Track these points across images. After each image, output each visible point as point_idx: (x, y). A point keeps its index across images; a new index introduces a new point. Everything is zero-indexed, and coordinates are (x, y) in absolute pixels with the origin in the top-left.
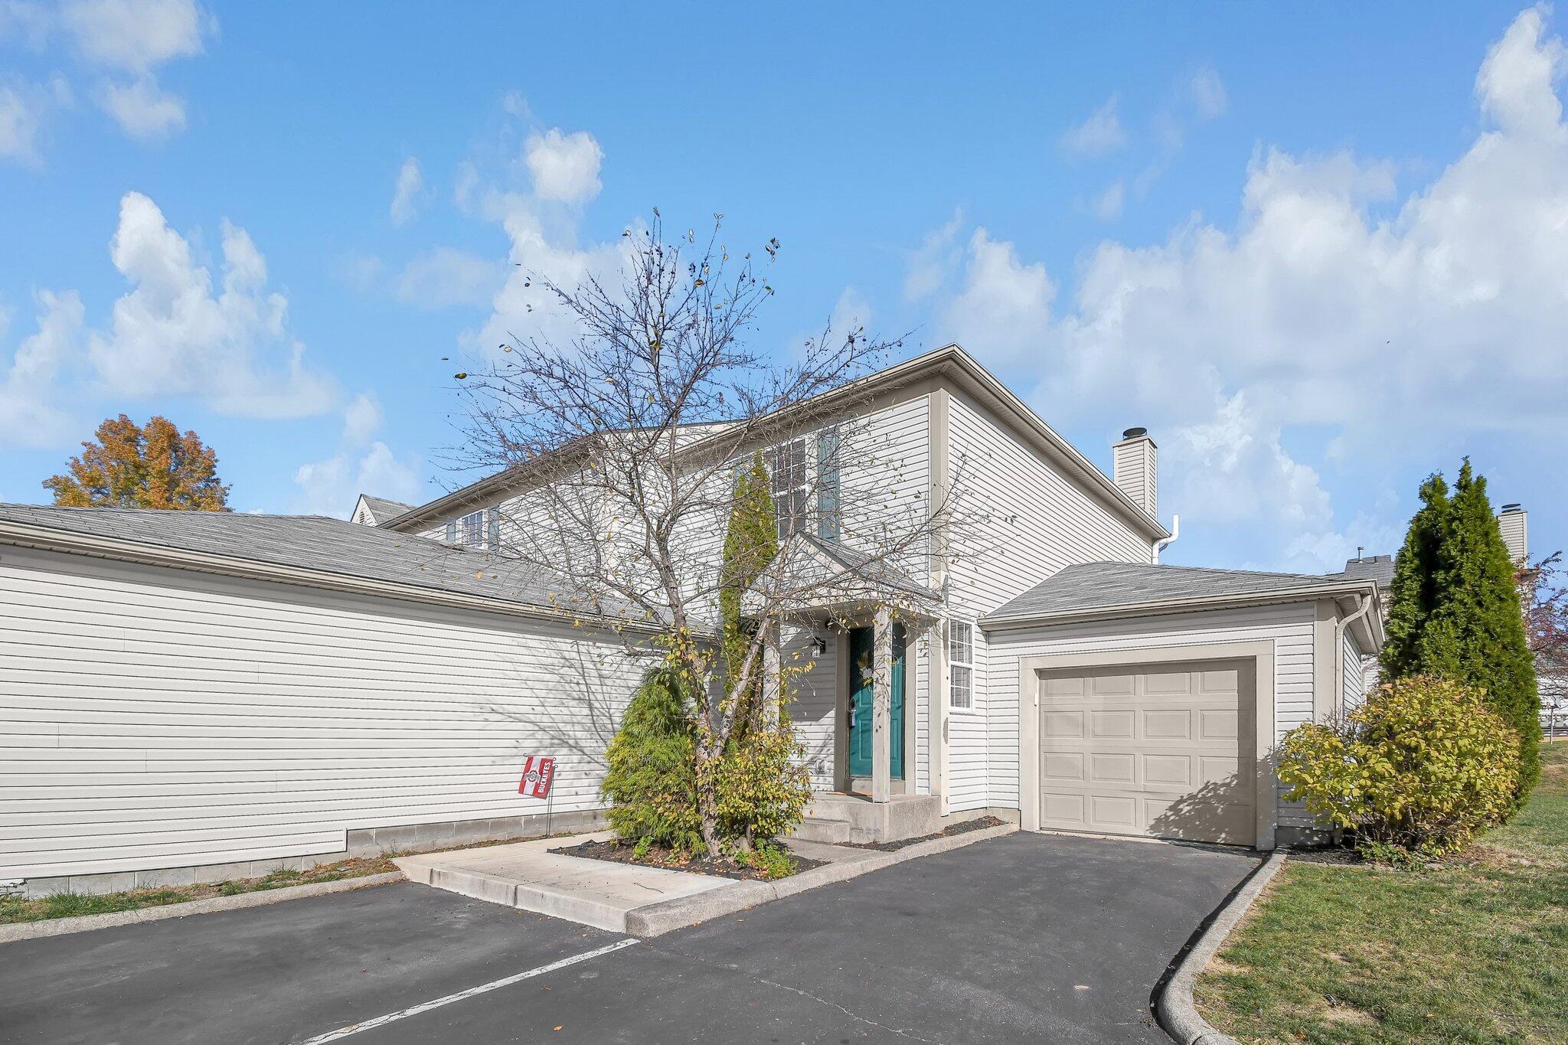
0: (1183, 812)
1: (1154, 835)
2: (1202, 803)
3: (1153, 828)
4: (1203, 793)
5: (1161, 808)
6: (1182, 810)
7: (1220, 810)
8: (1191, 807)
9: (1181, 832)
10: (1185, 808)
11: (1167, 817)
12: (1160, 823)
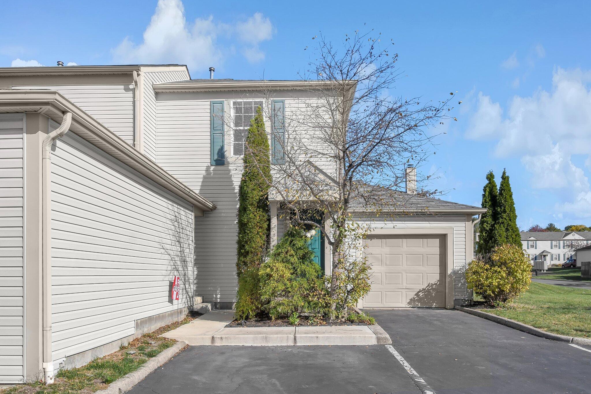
0: (420, 296)
1: (409, 306)
2: (427, 292)
3: (409, 303)
4: (428, 288)
5: (412, 295)
6: (420, 295)
7: (433, 294)
8: (423, 294)
9: (419, 304)
10: (421, 294)
11: (414, 298)
12: (412, 301)
